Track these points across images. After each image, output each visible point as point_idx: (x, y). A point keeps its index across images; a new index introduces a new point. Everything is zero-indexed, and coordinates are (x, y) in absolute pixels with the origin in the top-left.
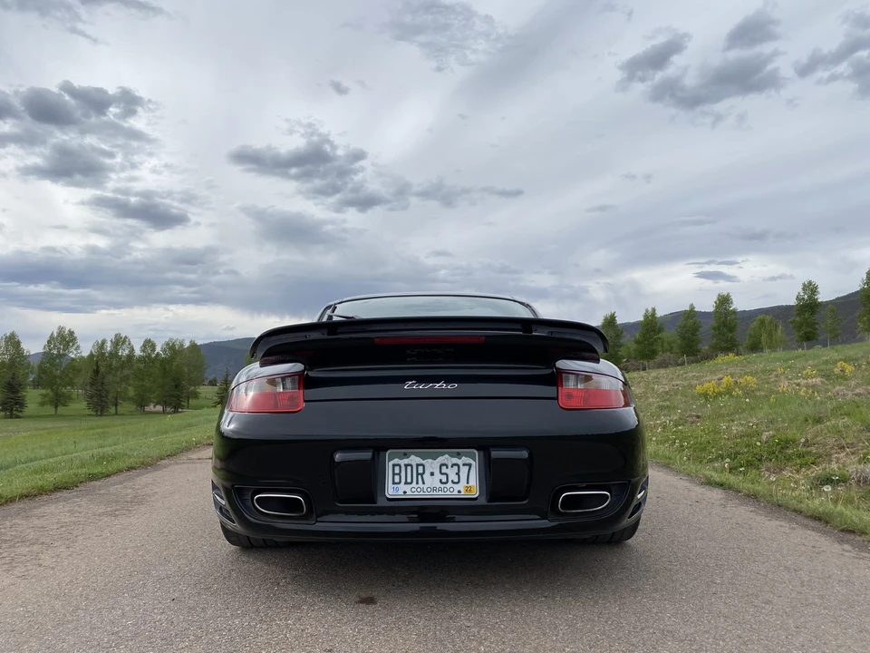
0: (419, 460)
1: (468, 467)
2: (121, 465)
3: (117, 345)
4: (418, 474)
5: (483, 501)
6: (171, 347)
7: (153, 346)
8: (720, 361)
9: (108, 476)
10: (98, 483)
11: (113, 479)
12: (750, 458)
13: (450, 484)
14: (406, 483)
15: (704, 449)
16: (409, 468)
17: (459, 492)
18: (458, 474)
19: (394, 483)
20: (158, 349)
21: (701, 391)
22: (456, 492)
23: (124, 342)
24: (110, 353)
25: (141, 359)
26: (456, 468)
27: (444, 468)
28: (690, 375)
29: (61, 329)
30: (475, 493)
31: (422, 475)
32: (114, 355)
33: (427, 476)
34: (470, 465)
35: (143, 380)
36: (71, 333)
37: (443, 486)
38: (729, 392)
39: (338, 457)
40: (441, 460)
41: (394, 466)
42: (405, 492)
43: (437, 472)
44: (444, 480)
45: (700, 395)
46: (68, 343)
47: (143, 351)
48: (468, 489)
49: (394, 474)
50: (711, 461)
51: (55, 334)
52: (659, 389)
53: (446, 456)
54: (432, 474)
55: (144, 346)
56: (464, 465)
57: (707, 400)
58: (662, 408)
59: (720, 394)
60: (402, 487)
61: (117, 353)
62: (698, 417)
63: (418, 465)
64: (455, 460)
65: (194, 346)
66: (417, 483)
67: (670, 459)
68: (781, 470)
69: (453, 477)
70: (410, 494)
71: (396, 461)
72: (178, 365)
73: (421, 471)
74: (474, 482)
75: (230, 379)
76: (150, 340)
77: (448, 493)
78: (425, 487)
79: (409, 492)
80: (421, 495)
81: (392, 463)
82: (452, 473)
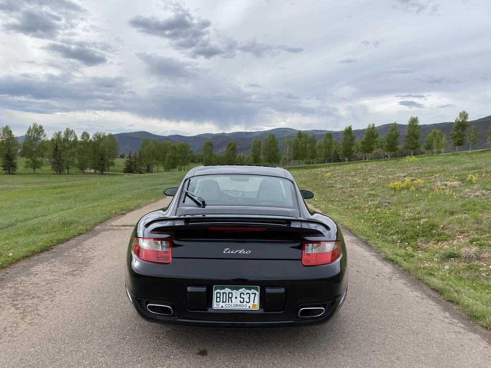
0: (230, 291)
2: (74, 232)
3: (68, 134)
4: (229, 297)
5: (262, 311)
6: (98, 136)
7: (88, 136)
8: (407, 160)
9: (69, 240)
10: (63, 246)
11: (72, 242)
12: (413, 234)
13: (245, 303)
14: (223, 302)
15: (389, 227)
16: (225, 294)
17: (249, 307)
18: (249, 298)
19: (217, 302)
20: (91, 138)
21: (392, 187)
22: (248, 307)
23: (71, 133)
24: (64, 139)
25: (81, 143)
26: (248, 295)
27: (242, 296)
28: (389, 170)
29: (35, 125)
30: (257, 308)
31: (231, 298)
32: (66, 140)
33: (233, 299)
34: (255, 294)
35: (83, 155)
36: (41, 127)
37: (241, 304)
38: (408, 188)
39: (189, 289)
40: (241, 290)
41: (217, 293)
42: (222, 307)
43: (238, 297)
44: (242, 301)
45: (392, 189)
46: (39, 132)
47: (82, 138)
48: (254, 306)
49: (217, 297)
50: (392, 234)
51: (32, 128)
52: (372, 180)
53: (244, 289)
54: (236, 298)
55: (83, 135)
56: (252, 294)
57: (395, 192)
58: (370, 195)
59: (403, 188)
60: (221, 304)
62: (389, 203)
63: (229, 293)
64: (248, 291)
65: (111, 136)
66: (229, 302)
67: (369, 237)
68: (429, 242)
69: (247, 299)
71: (218, 291)
72: (102, 147)
73: (230, 296)
74: (257, 302)
75: (132, 155)
76: (86, 133)
77: (244, 307)
78: (232, 304)
79: (224, 307)
80: (230, 308)
81: (216, 291)
82: (246, 297)
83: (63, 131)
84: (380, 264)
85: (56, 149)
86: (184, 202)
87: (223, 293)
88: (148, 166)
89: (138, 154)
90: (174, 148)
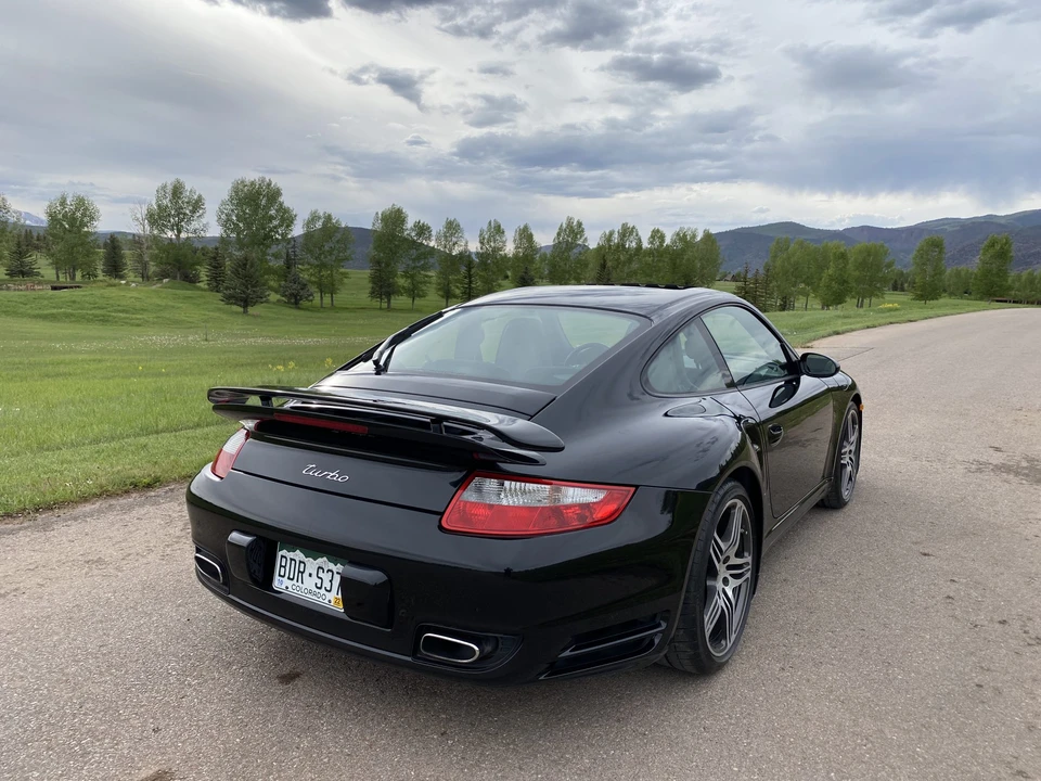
0: (301, 556)
3: (624, 236)
4: (299, 571)
6: (681, 237)
7: (662, 238)
13: (323, 591)
14: (289, 578)
16: (293, 563)
17: (329, 601)
18: (331, 582)
19: (280, 575)
20: (668, 241)
22: (326, 601)
23: (632, 231)
24: (618, 246)
25: (650, 252)
26: (330, 574)
27: (321, 572)
29: (570, 220)
31: (302, 573)
32: (621, 247)
35: (651, 276)
36: (580, 224)
37: (318, 590)
39: (232, 536)
40: (319, 561)
41: (282, 556)
42: (287, 588)
43: (314, 574)
46: (576, 234)
47: (651, 243)
48: (337, 601)
49: (281, 566)
51: (564, 226)
53: (325, 559)
54: (310, 575)
55: (653, 237)
56: (337, 573)
60: (286, 581)
61: (624, 246)
63: (300, 562)
64: (331, 566)
65: (708, 236)
66: (298, 581)
69: (327, 584)
70: (290, 591)
71: (284, 552)
72: (688, 259)
73: (302, 568)
75: (749, 276)
76: (658, 231)
77: (321, 599)
78: (303, 587)
79: (290, 589)
80: (300, 595)
81: (280, 554)
82: (326, 579)
83: (618, 228)
85: (603, 266)
88: (785, 299)
89: (762, 271)
90: (843, 256)
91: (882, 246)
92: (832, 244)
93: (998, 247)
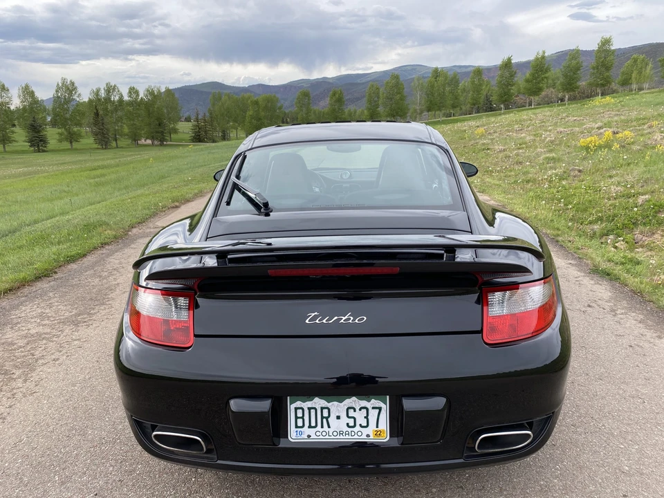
0: (322, 403)
1: (378, 410)
2: (96, 241)
3: (109, 92)
4: (322, 417)
5: (396, 443)
6: (150, 92)
7: (137, 93)
8: (597, 103)
9: (85, 256)
10: (74, 266)
11: (90, 259)
12: (626, 222)
13: (358, 428)
14: (310, 427)
15: (585, 210)
16: (313, 412)
17: (368, 436)
18: (367, 417)
19: (297, 427)
20: (141, 95)
21: (583, 144)
22: (364, 436)
23: (114, 89)
24: (105, 99)
25: (130, 103)
26: (364, 411)
27: (351, 412)
28: (572, 119)
29: (64, 80)
30: (385, 438)
31: (327, 418)
32: (108, 100)
33: (332, 420)
34: (380, 409)
35: (133, 120)
36: (73, 84)
37: (350, 430)
38: (608, 146)
39: (235, 405)
40: (348, 402)
41: (296, 409)
42: (309, 436)
43: (343, 415)
44: (352, 424)
45: (582, 148)
46: (71, 92)
47: (130, 96)
48: (378, 433)
49: (297, 418)
50: (590, 223)
51: (60, 84)
52: (549, 136)
53: (354, 398)
54: (338, 418)
55: (130, 92)
56: (373, 408)
57: (588, 152)
58: (548, 160)
59: (600, 147)
60: (306, 431)
61: (110, 99)
62: (580, 171)
64: (364, 403)
65: (168, 91)
66: (322, 427)
67: (558, 229)
68: (654, 234)
69: (361, 420)
70: (314, 438)
71: (298, 404)
72: (158, 108)
73: (325, 413)
74: (384, 424)
75: (200, 117)
76: (134, 88)
77: (356, 437)
78: (331, 430)
79: (313, 436)
80: (327, 439)
81: (293, 406)
82: (360, 417)
83: (103, 87)
84: (588, 282)
85: (97, 114)
86: (228, 203)
87: (310, 409)
88: (224, 132)
89: (208, 114)
90: (256, 103)
91: (275, 96)
92: (247, 95)
93: (337, 96)
